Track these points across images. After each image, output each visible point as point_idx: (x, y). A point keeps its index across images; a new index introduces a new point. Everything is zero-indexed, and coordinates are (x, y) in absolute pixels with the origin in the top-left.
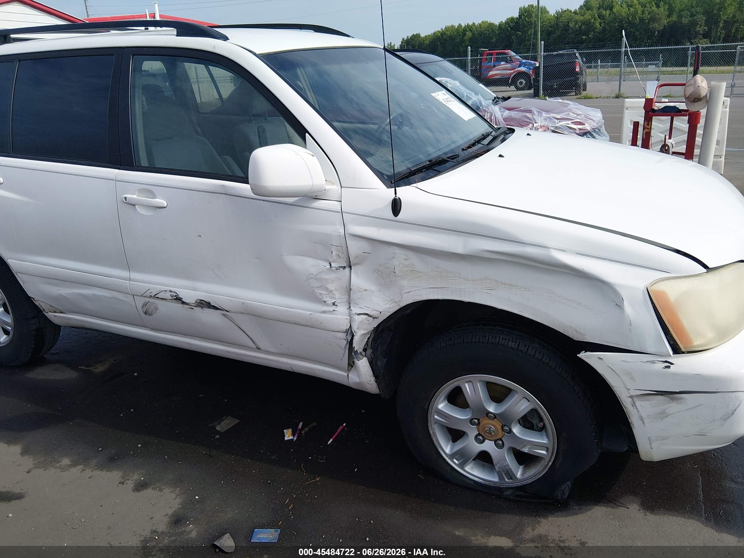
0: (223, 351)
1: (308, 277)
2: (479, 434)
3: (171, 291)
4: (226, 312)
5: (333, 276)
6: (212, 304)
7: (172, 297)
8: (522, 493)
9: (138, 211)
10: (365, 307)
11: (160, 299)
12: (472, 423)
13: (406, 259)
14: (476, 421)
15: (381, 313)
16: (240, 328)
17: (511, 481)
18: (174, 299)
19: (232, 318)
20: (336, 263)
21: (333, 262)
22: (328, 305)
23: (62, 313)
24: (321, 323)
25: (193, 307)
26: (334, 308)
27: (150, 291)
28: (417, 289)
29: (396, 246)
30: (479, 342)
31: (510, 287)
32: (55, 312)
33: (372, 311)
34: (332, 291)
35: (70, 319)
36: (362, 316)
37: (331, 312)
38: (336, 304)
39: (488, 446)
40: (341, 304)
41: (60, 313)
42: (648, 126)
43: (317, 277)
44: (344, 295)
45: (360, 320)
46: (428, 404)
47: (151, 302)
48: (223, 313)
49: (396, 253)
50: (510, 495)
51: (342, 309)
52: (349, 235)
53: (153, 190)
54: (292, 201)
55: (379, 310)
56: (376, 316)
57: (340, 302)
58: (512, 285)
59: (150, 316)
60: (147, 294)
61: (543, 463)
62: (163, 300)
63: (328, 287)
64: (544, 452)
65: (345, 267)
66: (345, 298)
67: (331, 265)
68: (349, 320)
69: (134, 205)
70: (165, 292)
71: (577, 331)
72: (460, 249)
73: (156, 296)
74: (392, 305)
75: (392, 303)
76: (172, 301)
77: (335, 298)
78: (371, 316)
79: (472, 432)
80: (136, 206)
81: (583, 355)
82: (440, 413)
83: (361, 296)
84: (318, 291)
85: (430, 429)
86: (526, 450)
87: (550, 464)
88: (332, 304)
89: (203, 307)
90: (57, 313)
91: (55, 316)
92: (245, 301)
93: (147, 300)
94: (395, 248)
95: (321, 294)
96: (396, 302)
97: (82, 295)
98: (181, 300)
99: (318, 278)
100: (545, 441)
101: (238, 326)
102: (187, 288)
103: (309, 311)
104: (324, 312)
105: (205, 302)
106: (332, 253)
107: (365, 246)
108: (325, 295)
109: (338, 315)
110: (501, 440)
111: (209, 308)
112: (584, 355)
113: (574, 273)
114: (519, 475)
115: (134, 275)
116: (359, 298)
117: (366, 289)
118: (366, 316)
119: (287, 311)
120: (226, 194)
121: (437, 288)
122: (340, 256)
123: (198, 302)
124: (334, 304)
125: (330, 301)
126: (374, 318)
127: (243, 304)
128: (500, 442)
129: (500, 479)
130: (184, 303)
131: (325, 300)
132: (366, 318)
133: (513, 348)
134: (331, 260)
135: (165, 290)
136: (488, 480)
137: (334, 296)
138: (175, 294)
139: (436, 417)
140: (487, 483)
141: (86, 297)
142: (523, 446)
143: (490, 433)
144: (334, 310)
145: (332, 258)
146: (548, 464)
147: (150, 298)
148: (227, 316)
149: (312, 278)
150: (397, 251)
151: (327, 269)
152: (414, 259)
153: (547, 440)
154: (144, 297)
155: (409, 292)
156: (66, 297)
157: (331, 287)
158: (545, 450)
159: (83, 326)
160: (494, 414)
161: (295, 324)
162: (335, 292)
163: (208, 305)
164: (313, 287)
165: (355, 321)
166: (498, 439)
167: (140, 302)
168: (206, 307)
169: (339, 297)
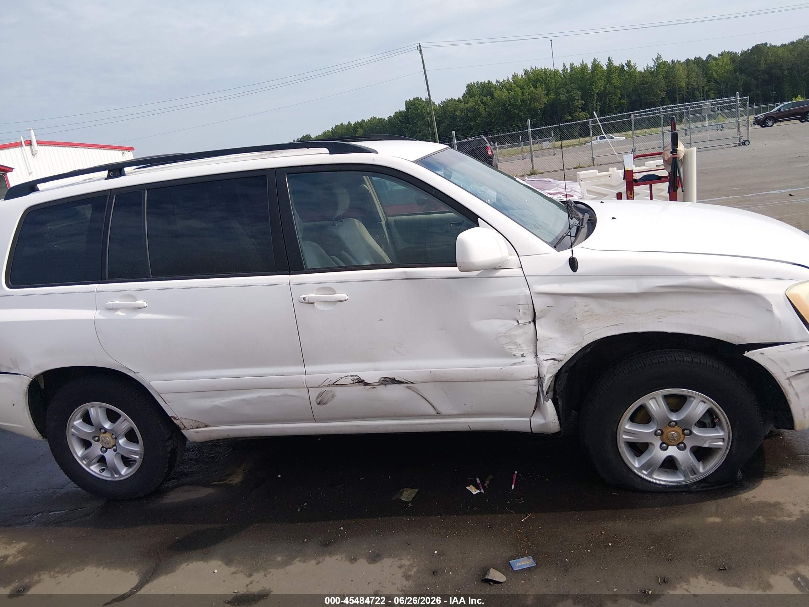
0: (397, 425)
1: (497, 336)
2: (662, 443)
3: (352, 376)
4: (411, 384)
5: (520, 331)
6: (396, 380)
7: (353, 381)
8: (705, 484)
9: (318, 308)
10: (551, 353)
11: (340, 386)
12: (656, 435)
13: (586, 306)
14: (660, 431)
15: (565, 355)
16: (423, 397)
17: (695, 476)
18: (356, 382)
19: (417, 389)
20: (522, 320)
21: (520, 319)
22: (517, 357)
23: (206, 426)
24: (512, 374)
25: (375, 386)
26: (523, 359)
27: (329, 380)
28: (596, 329)
29: (577, 296)
30: (659, 362)
31: (678, 313)
32: (197, 428)
33: (558, 355)
34: (520, 345)
35: (215, 431)
36: (549, 361)
37: (520, 363)
38: (524, 355)
39: (672, 451)
40: (528, 354)
41: (203, 427)
42: (631, 195)
43: (507, 334)
44: (530, 346)
45: (549, 365)
46: (616, 427)
47: (328, 391)
48: (407, 386)
49: (577, 302)
50: (697, 488)
51: (530, 358)
52: (534, 294)
53: (332, 287)
54: (476, 274)
55: (563, 353)
56: (561, 359)
57: (528, 353)
58: (679, 311)
59: (324, 405)
60: (326, 383)
61: (721, 453)
62: (343, 386)
63: (517, 342)
64: (721, 443)
65: (530, 322)
66: (531, 349)
67: (518, 322)
68: (537, 367)
69: (313, 303)
70: (345, 378)
71: (739, 337)
72: (635, 290)
73: (335, 384)
74: (575, 347)
75: (575, 345)
76: (353, 385)
77: (523, 350)
78: (556, 360)
79: (657, 442)
80: (315, 304)
81: (747, 354)
82: (627, 432)
83: (547, 344)
84: (507, 347)
85: (619, 449)
86: (707, 445)
87: (728, 451)
88: (521, 356)
89: (386, 384)
90: (200, 428)
91: (197, 432)
92: (432, 370)
93: (323, 389)
94: (576, 297)
95: (510, 348)
96: (578, 344)
97: (243, 400)
98: (363, 382)
99: (507, 336)
100: (721, 434)
101: (421, 396)
102: (368, 370)
103: (499, 366)
104: (514, 364)
105: (389, 379)
106: (519, 311)
107: (548, 301)
108: (514, 349)
109: (526, 364)
110: (682, 443)
111: (393, 383)
112: (749, 354)
113: (731, 292)
114: (701, 470)
115: (309, 369)
116: (545, 347)
117: (550, 337)
118: (552, 361)
119: (476, 370)
120: (407, 279)
121: (614, 325)
122: (526, 313)
123: (381, 380)
124: (522, 355)
125: (519, 354)
126: (559, 361)
127: (431, 373)
128: (682, 445)
129: (685, 477)
130: (366, 384)
131: (514, 353)
132: (553, 362)
133: (689, 362)
134: (518, 318)
135: (346, 376)
136: (675, 481)
137: (522, 349)
138: (356, 378)
139: (624, 437)
140: (674, 484)
141: (247, 402)
142: (704, 443)
143: (674, 439)
144: (523, 361)
145: (519, 315)
146: (725, 452)
147: (328, 387)
148: (411, 388)
149: (500, 337)
150: (579, 300)
151: (516, 326)
152: (592, 304)
153: (723, 432)
154: (322, 387)
155: (589, 333)
156: (221, 407)
157: (519, 341)
158: (721, 442)
159: (229, 435)
160: (676, 422)
161: (485, 381)
162: (522, 345)
163: (393, 381)
164: (502, 344)
165: (544, 366)
166: (680, 443)
167: (314, 394)
168: (390, 384)
169: (528, 349)
